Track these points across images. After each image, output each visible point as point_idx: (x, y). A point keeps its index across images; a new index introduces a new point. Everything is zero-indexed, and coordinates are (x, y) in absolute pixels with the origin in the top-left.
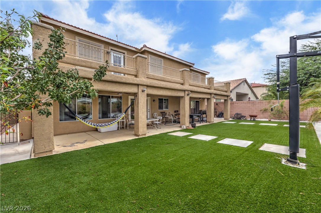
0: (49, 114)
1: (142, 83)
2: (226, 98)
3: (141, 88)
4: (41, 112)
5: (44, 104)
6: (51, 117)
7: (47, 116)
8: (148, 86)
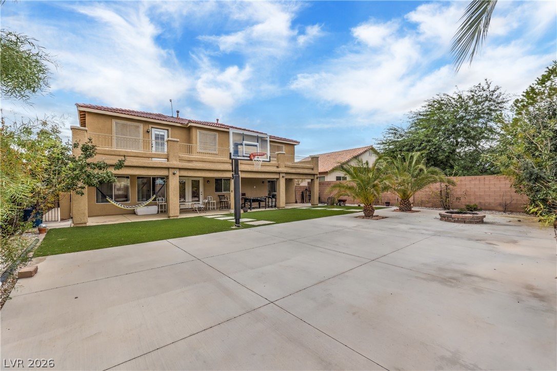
0: (82, 194)
1: (172, 166)
2: (312, 178)
3: (171, 171)
4: (77, 193)
5: (80, 187)
6: (85, 196)
7: (81, 195)
8: (180, 169)
